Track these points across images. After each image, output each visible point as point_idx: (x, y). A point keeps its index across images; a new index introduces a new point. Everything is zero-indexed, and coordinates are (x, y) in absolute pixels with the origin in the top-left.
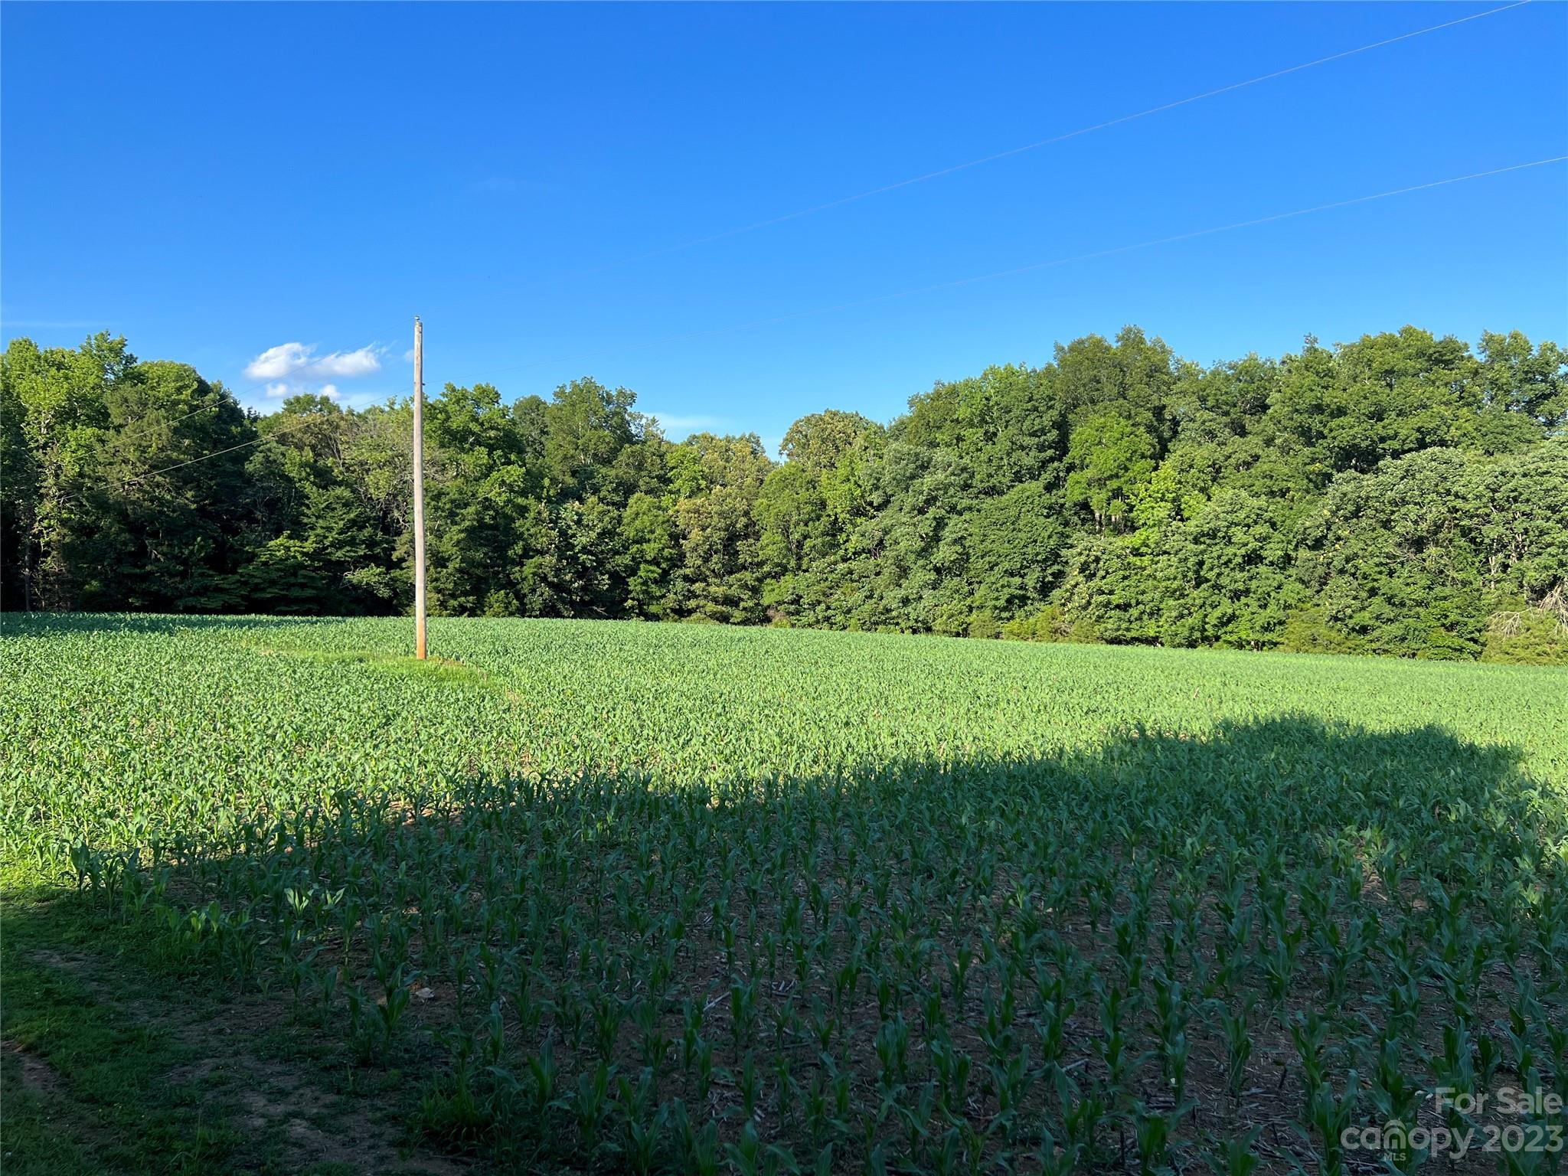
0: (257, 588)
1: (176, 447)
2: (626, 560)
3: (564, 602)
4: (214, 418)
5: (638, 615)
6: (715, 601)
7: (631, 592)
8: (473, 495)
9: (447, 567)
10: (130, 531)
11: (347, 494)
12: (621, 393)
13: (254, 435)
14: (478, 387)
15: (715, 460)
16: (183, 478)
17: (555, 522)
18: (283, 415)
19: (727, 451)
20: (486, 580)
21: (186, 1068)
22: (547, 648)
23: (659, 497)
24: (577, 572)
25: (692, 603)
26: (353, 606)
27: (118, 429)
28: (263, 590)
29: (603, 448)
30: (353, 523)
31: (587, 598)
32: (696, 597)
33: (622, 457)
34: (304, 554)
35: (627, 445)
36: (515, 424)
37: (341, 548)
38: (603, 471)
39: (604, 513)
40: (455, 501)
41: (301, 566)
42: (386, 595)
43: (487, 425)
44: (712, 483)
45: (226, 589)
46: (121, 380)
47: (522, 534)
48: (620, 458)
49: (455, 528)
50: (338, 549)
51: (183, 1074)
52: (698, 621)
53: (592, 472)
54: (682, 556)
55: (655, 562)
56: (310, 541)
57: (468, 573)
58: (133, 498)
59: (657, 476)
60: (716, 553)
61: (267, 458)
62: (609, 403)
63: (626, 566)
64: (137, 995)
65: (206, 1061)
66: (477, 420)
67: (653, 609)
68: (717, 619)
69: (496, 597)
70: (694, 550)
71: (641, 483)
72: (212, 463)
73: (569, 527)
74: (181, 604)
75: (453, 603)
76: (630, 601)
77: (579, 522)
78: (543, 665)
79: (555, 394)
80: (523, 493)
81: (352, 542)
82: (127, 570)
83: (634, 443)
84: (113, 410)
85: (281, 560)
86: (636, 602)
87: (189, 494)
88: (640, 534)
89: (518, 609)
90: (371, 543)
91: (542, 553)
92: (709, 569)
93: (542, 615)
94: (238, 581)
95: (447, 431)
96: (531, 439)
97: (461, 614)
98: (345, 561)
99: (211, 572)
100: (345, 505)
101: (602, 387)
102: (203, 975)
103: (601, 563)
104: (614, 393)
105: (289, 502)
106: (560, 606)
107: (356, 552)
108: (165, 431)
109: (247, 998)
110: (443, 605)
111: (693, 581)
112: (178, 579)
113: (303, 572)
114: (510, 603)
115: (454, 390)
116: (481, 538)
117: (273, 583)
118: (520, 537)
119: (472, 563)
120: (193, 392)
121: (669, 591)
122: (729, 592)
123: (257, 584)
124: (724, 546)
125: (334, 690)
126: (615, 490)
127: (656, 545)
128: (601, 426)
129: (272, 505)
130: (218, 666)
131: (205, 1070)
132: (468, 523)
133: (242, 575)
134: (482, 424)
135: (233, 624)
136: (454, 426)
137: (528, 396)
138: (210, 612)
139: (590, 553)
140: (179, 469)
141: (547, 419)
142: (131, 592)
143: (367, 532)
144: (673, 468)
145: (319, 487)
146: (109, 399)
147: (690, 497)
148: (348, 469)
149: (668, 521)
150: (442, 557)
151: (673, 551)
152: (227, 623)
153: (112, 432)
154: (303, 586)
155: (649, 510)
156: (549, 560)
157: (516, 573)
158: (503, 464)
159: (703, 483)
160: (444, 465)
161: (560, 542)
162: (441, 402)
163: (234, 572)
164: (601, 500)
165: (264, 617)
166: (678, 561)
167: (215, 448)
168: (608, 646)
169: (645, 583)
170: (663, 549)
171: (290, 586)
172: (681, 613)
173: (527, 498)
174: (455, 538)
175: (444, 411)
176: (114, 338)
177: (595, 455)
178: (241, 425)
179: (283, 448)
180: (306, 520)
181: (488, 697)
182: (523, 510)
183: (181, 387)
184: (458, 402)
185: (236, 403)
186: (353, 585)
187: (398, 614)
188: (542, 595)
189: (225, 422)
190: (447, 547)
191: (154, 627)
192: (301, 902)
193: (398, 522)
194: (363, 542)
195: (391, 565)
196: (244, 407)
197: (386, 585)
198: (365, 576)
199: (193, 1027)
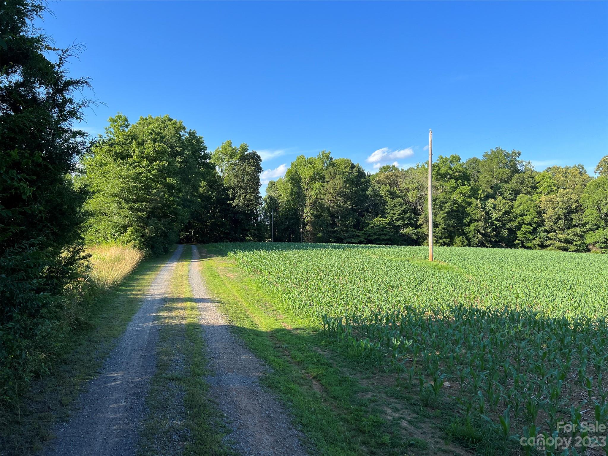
0: (370, 236)
1: (345, 187)
2: (516, 223)
3: (487, 241)
4: (356, 176)
5: (521, 247)
6: (560, 241)
7: (518, 237)
8: (449, 199)
9: (438, 227)
10: (330, 217)
11: (401, 201)
12: (514, 152)
13: (369, 181)
14: (452, 156)
15: (560, 178)
16: (346, 197)
17: (484, 208)
18: (379, 173)
19: (566, 173)
20: (454, 232)
21: (363, 394)
22: (482, 258)
23: (531, 195)
24: (493, 229)
25: (548, 242)
26: (403, 242)
27: (328, 182)
28: (372, 236)
29: (505, 176)
30: (403, 211)
31: (497, 240)
32: (550, 239)
33: (514, 179)
34: (386, 223)
35: (517, 174)
36: (466, 169)
37: (399, 221)
38: (505, 186)
39: (505, 204)
40: (442, 201)
41: (385, 228)
42: (415, 238)
43: (455, 171)
44: (558, 188)
45: (359, 236)
46: (329, 166)
47: (470, 213)
48: (513, 180)
49: (442, 212)
50: (397, 221)
51: (362, 396)
52: (552, 250)
53: (500, 187)
54: (543, 221)
55: (530, 224)
56: (388, 218)
57: (447, 230)
58: (332, 205)
59: (531, 187)
60: (560, 219)
61: (373, 189)
62: (507, 157)
63: (516, 226)
64: (345, 366)
65: (369, 393)
66: (451, 169)
67: (529, 245)
68: (561, 250)
69: (458, 239)
70: (549, 218)
71: (523, 190)
72: (356, 192)
73: (490, 210)
74: (345, 241)
75: (441, 241)
76: (517, 241)
77: (494, 208)
78: (481, 265)
79: (484, 156)
80: (470, 197)
81: (403, 218)
82: (329, 229)
83: (519, 173)
84: (326, 176)
85: (378, 225)
86: (520, 242)
87: (349, 203)
88: (522, 212)
89: (467, 244)
90: (410, 219)
91: (477, 221)
92: (557, 227)
93: (478, 246)
94: (364, 233)
95: (439, 174)
96: (473, 175)
97: (444, 246)
98: (400, 226)
99: (355, 230)
100: (401, 205)
101: (505, 151)
102: (365, 364)
103: (504, 225)
104: (510, 153)
105: (381, 204)
106: (485, 243)
107: (404, 222)
108: (342, 182)
109: (381, 374)
110: (437, 242)
111: (548, 232)
112: (345, 232)
113: (385, 230)
114: (464, 241)
115: (442, 158)
116: (452, 215)
117: (375, 234)
118: (468, 215)
119: (448, 225)
120: (350, 168)
121: (537, 237)
122: (567, 237)
123: (370, 234)
124: (565, 216)
125: (400, 270)
126: (510, 194)
127: (530, 217)
128: (504, 167)
129: (375, 206)
130: (359, 261)
131: (369, 396)
132: (447, 210)
133: (365, 231)
134: (453, 171)
135: (363, 247)
136: (442, 172)
137: (471, 157)
138: (355, 243)
139: (499, 221)
140: (345, 195)
141: (480, 166)
142: (331, 237)
143: (408, 214)
144: (538, 183)
145: (391, 198)
146: (325, 173)
147: (547, 195)
148: (401, 191)
149: (536, 206)
150: (437, 224)
151: (539, 219)
152: (361, 247)
153: (326, 183)
154: (385, 235)
155: (527, 201)
156: (481, 224)
157: (466, 229)
158: (461, 186)
159: (555, 188)
160: (437, 188)
161: (485, 216)
162: (437, 163)
163: (362, 230)
164: (504, 198)
165: (373, 245)
166: (541, 223)
167: (356, 187)
168: (509, 259)
169: (525, 234)
170: (533, 218)
171: (381, 235)
172: (542, 246)
173: (471, 199)
174: (442, 216)
175: (438, 166)
176: (327, 152)
177: (501, 179)
178: (365, 178)
179: (379, 185)
180: (386, 211)
181: (459, 277)
182: (470, 204)
183: (346, 167)
184: (443, 162)
185: (363, 171)
186: (403, 234)
187: (419, 245)
188: (478, 238)
189: (360, 178)
190: (439, 220)
191: (339, 248)
192: (397, 342)
193: (420, 210)
194: (407, 218)
195: (417, 227)
196: (366, 172)
197: (415, 234)
198: (407, 231)
199: (364, 380)
